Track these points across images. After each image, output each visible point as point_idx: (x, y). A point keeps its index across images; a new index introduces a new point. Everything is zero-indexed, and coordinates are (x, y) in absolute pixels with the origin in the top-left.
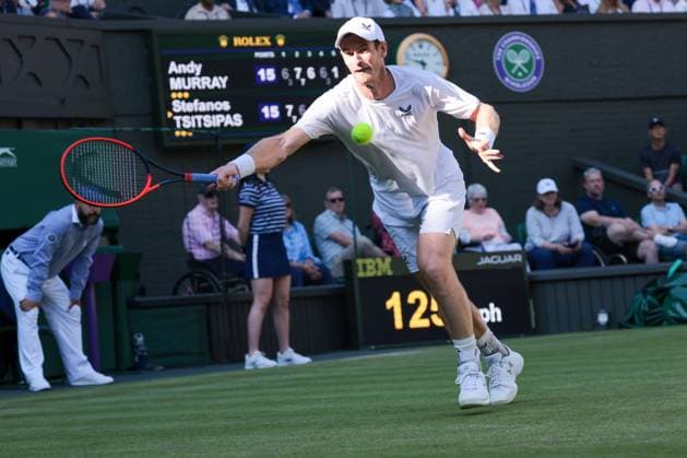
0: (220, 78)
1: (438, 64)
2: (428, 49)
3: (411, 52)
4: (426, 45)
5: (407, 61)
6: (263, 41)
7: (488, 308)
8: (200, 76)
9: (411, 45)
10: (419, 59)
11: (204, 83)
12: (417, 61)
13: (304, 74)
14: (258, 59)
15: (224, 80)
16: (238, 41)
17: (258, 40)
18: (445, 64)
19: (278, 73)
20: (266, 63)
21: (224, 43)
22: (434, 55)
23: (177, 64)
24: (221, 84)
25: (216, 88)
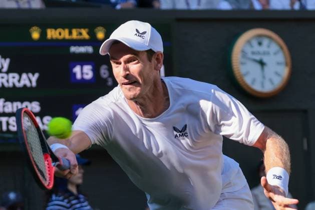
0: (30, 75)
1: (278, 64)
2: (269, 46)
3: (249, 50)
4: (266, 42)
5: (244, 60)
6: (81, 34)
8: (7, 73)
9: (249, 42)
10: (258, 58)
11: (11, 80)
12: (255, 61)
14: (74, 54)
15: (34, 78)
16: (52, 34)
17: (75, 32)
18: (286, 64)
19: (96, 71)
20: (83, 59)
21: (36, 35)
22: (275, 54)
24: (31, 82)
25: (25, 86)
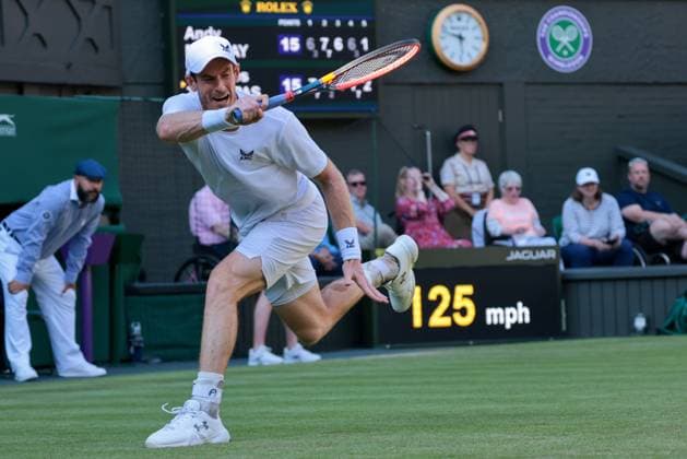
0: (240, 46)
1: (477, 38)
2: (468, 22)
3: (448, 25)
4: (465, 17)
5: (443, 35)
6: (289, 8)
7: (516, 307)
9: (449, 17)
10: (457, 32)
12: (454, 35)
13: (330, 46)
14: (283, 27)
15: (244, 49)
16: (261, 7)
17: (283, 5)
18: (484, 39)
19: (303, 43)
20: (290, 32)
21: (246, 8)
22: (474, 28)
23: (195, 29)
24: (240, 52)
